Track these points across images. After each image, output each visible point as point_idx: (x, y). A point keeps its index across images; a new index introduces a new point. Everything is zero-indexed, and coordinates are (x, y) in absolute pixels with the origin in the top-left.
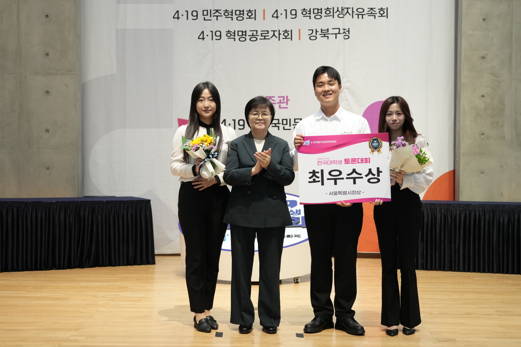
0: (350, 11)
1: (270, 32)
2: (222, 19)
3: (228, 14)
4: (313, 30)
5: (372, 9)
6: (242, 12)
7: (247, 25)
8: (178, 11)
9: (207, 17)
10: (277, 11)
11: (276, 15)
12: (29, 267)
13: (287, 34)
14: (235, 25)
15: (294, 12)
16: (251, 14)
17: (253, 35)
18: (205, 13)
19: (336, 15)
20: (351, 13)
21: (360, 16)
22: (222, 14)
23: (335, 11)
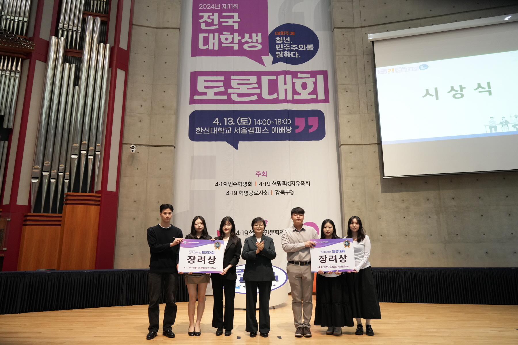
0: (293, 183)
1: (258, 191)
2: (237, 186)
3: (240, 184)
4: (277, 191)
5: (303, 182)
6: (246, 183)
7: (248, 188)
8: (217, 183)
9: (230, 185)
10: (261, 182)
11: (261, 184)
12: (145, 303)
13: (266, 193)
14: (243, 188)
15: (269, 183)
16: (250, 184)
17: (251, 193)
18: (230, 183)
19: (287, 184)
20: (294, 184)
21: (298, 185)
22: (237, 184)
23: (287, 183)
